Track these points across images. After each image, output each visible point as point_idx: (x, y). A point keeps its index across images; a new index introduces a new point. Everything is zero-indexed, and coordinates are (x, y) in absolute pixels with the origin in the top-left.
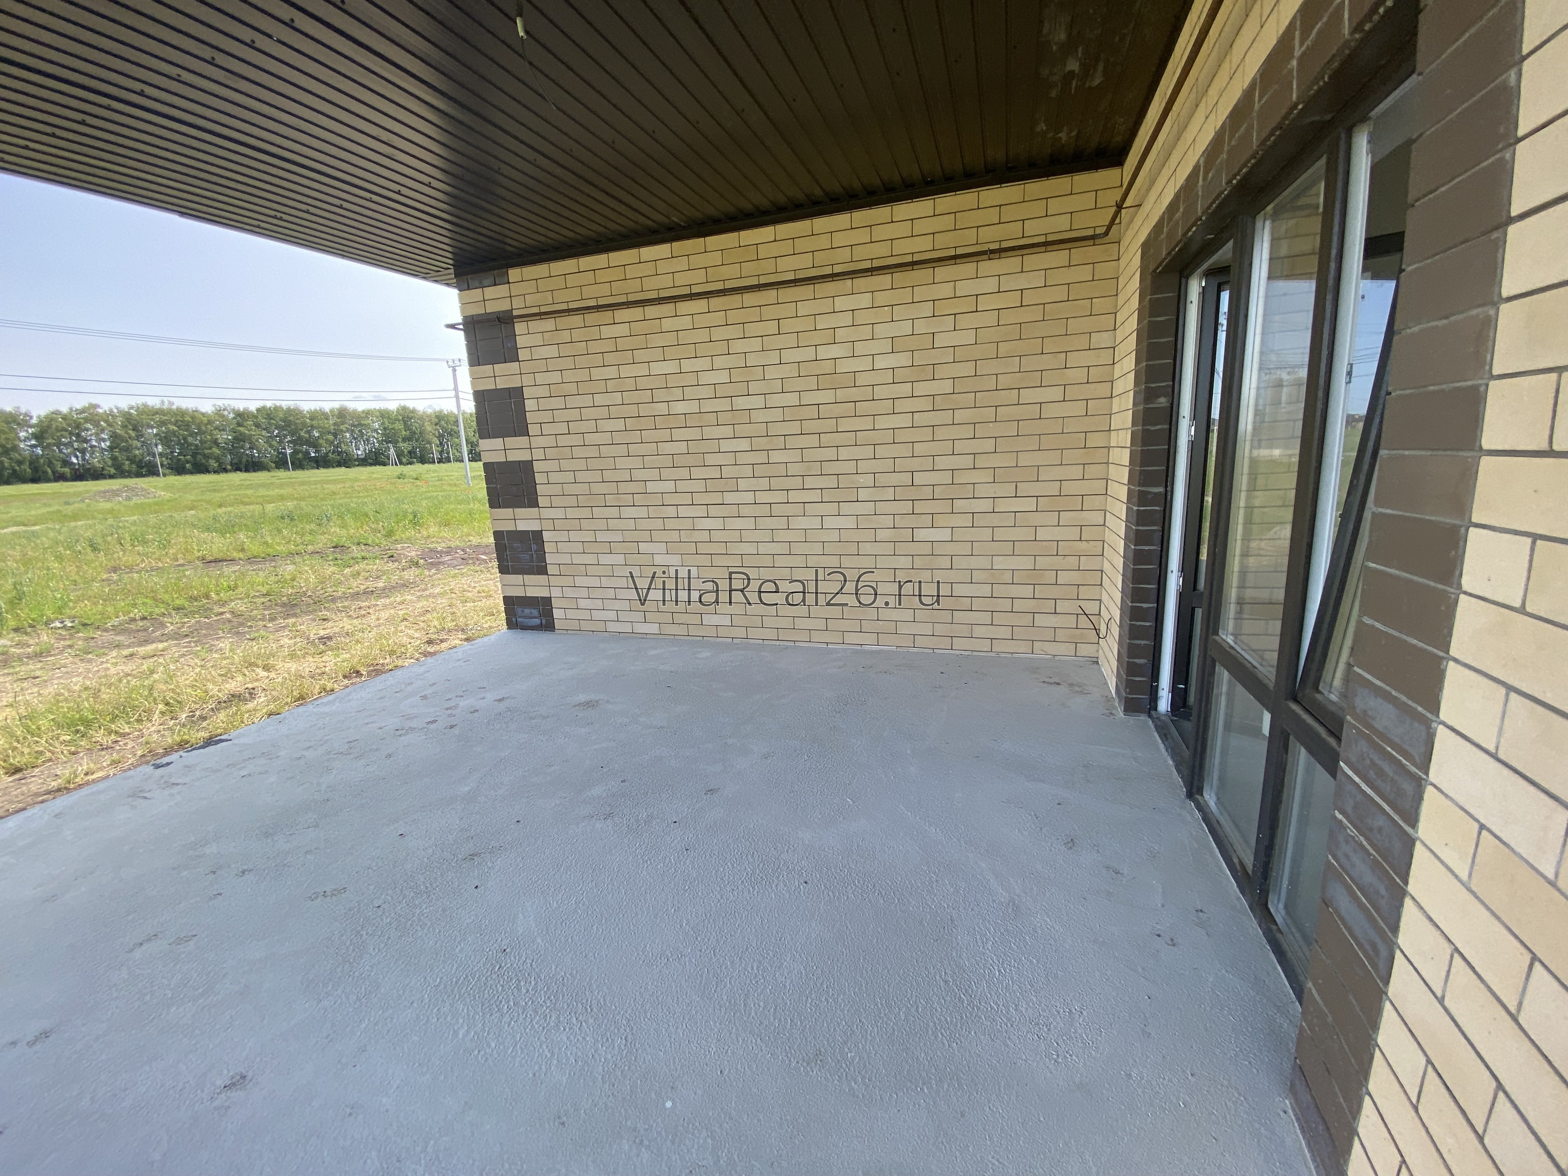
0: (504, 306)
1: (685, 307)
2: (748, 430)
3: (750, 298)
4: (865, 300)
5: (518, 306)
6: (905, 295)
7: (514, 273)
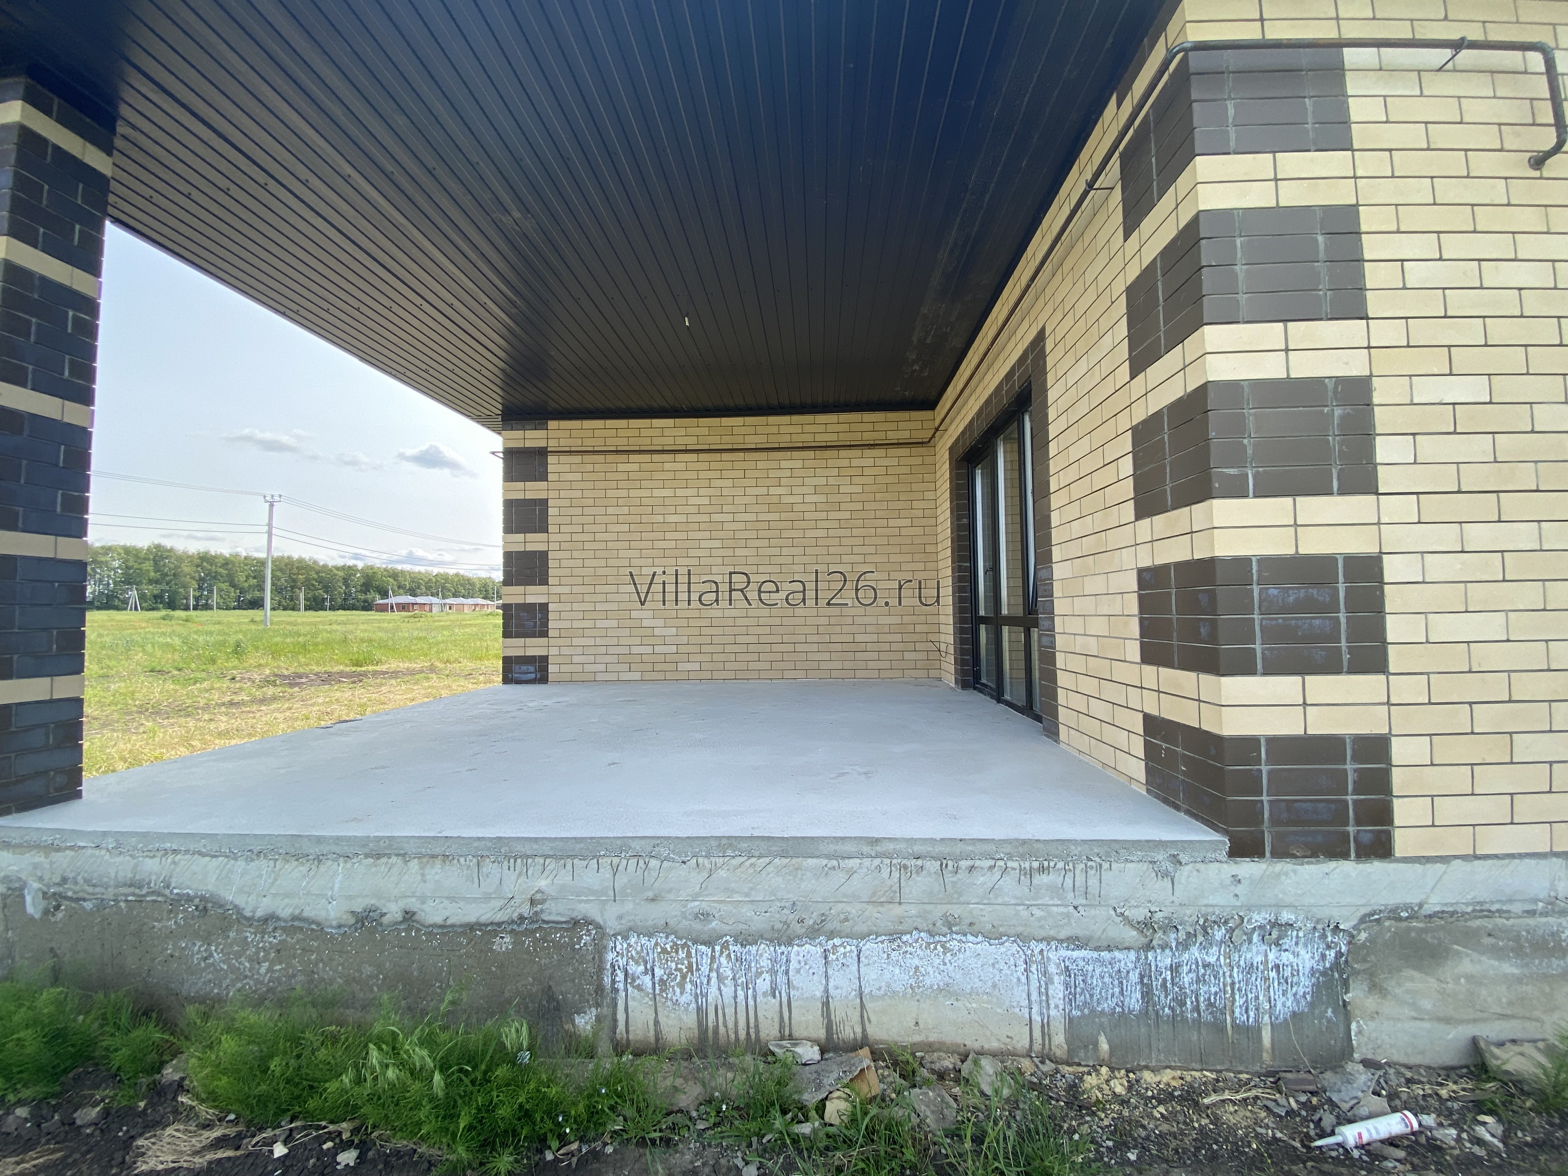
0: (543, 444)
1: (680, 457)
2: (721, 534)
3: (726, 456)
4: (799, 464)
5: (552, 444)
6: (823, 463)
7: (552, 424)
